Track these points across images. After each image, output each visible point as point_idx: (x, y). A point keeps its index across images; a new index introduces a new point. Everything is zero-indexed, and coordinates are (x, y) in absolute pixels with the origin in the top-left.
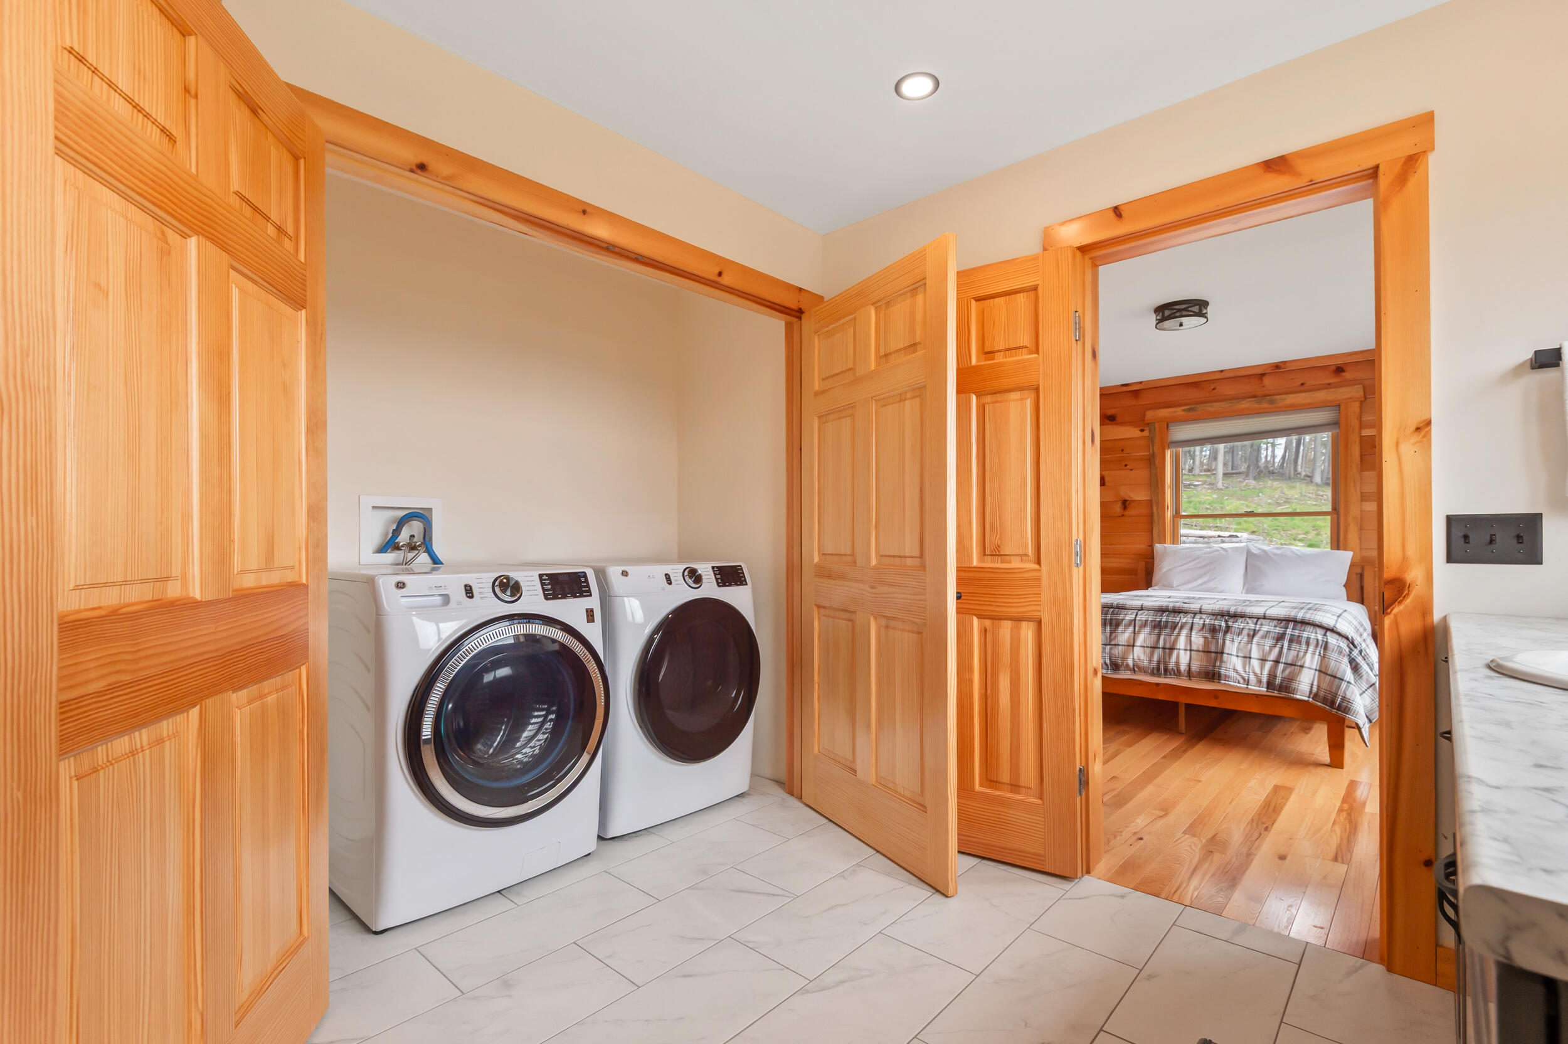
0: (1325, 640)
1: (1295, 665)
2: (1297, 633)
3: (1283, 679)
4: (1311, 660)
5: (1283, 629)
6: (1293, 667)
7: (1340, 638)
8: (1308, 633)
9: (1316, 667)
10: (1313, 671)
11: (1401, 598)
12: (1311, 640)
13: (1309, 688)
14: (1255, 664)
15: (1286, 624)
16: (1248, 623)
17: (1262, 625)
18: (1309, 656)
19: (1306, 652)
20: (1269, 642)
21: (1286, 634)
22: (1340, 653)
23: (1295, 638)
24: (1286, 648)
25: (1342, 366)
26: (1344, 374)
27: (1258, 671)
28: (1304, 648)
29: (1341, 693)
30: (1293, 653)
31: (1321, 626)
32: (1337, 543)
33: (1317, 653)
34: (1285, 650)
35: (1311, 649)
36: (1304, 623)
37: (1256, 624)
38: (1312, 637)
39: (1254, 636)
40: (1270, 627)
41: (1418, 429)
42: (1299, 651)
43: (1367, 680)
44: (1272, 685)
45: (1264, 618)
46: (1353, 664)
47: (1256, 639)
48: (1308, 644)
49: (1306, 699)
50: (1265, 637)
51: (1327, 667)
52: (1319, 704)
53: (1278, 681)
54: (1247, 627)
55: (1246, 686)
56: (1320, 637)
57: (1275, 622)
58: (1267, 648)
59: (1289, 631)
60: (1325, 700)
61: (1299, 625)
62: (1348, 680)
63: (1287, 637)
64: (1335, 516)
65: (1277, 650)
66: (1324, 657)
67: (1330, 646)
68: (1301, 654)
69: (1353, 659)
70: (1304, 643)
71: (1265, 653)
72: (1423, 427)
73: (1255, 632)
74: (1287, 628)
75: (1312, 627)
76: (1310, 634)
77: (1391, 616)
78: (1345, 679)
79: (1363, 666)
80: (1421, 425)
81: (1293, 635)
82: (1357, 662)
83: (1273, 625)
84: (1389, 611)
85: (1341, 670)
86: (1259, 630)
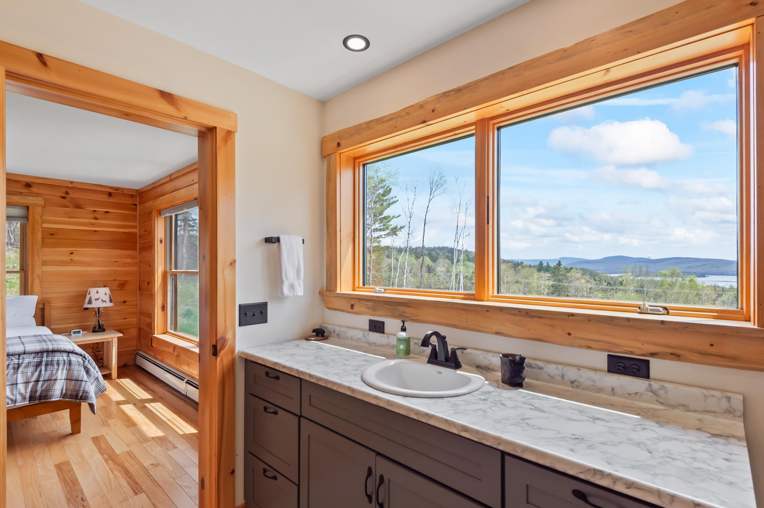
0: (69, 359)
1: (51, 380)
2: (50, 359)
3: (42, 391)
4: (61, 374)
5: (40, 359)
6: (49, 381)
7: (77, 356)
8: (58, 357)
9: (65, 377)
10: (63, 381)
11: (224, 347)
12: (60, 361)
13: (61, 391)
14: (21, 387)
15: (41, 354)
16: (12, 360)
17: (23, 359)
18: (60, 372)
19: (58, 370)
20: (31, 369)
21: (42, 361)
22: (79, 365)
23: (49, 362)
24: (44, 370)
25: (30, 183)
26: (31, 188)
27: (23, 391)
28: (56, 368)
29: (82, 389)
30: (48, 373)
31: (65, 351)
32: (25, 290)
33: (65, 369)
34: (43, 372)
35: (61, 367)
36: (54, 351)
37: (19, 359)
38: (61, 359)
39: (18, 368)
40: (30, 359)
41: (231, 264)
42: (53, 370)
43: (94, 376)
44: (34, 398)
45: (25, 353)
46: (86, 369)
47: (20, 370)
48: (58, 364)
49: (58, 399)
50: (27, 366)
51: (72, 376)
52: (67, 399)
53: (38, 394)
54: (12, 363)
55: (13, 405)
56: (66, 358)
57: (33, 355)
58: (29, 374)
59: (44, 359)
60: (71, 396)
61: (51, 353)
62: (85, 380)
63: (44, 363)
64: (23, 274)
65: (37, 373)
66: (69, 370)
67: (73, 362)
68: (54, 372)
69: (86, 367)
70: (56, 365)
71: (28, 377)
72: (233, 263)
73: (19, 365)
74: (43, 357)
75: (59, 353)
76: (59, 357)
77: (220, 357)
78: (84, 380)
79: (91, 369)
80: (232, 262)
81: (48, 361)
82: (88, 368)
83: (32, 357)
84: (219, 354)
85: (81, 375)
86: (22, 363)
